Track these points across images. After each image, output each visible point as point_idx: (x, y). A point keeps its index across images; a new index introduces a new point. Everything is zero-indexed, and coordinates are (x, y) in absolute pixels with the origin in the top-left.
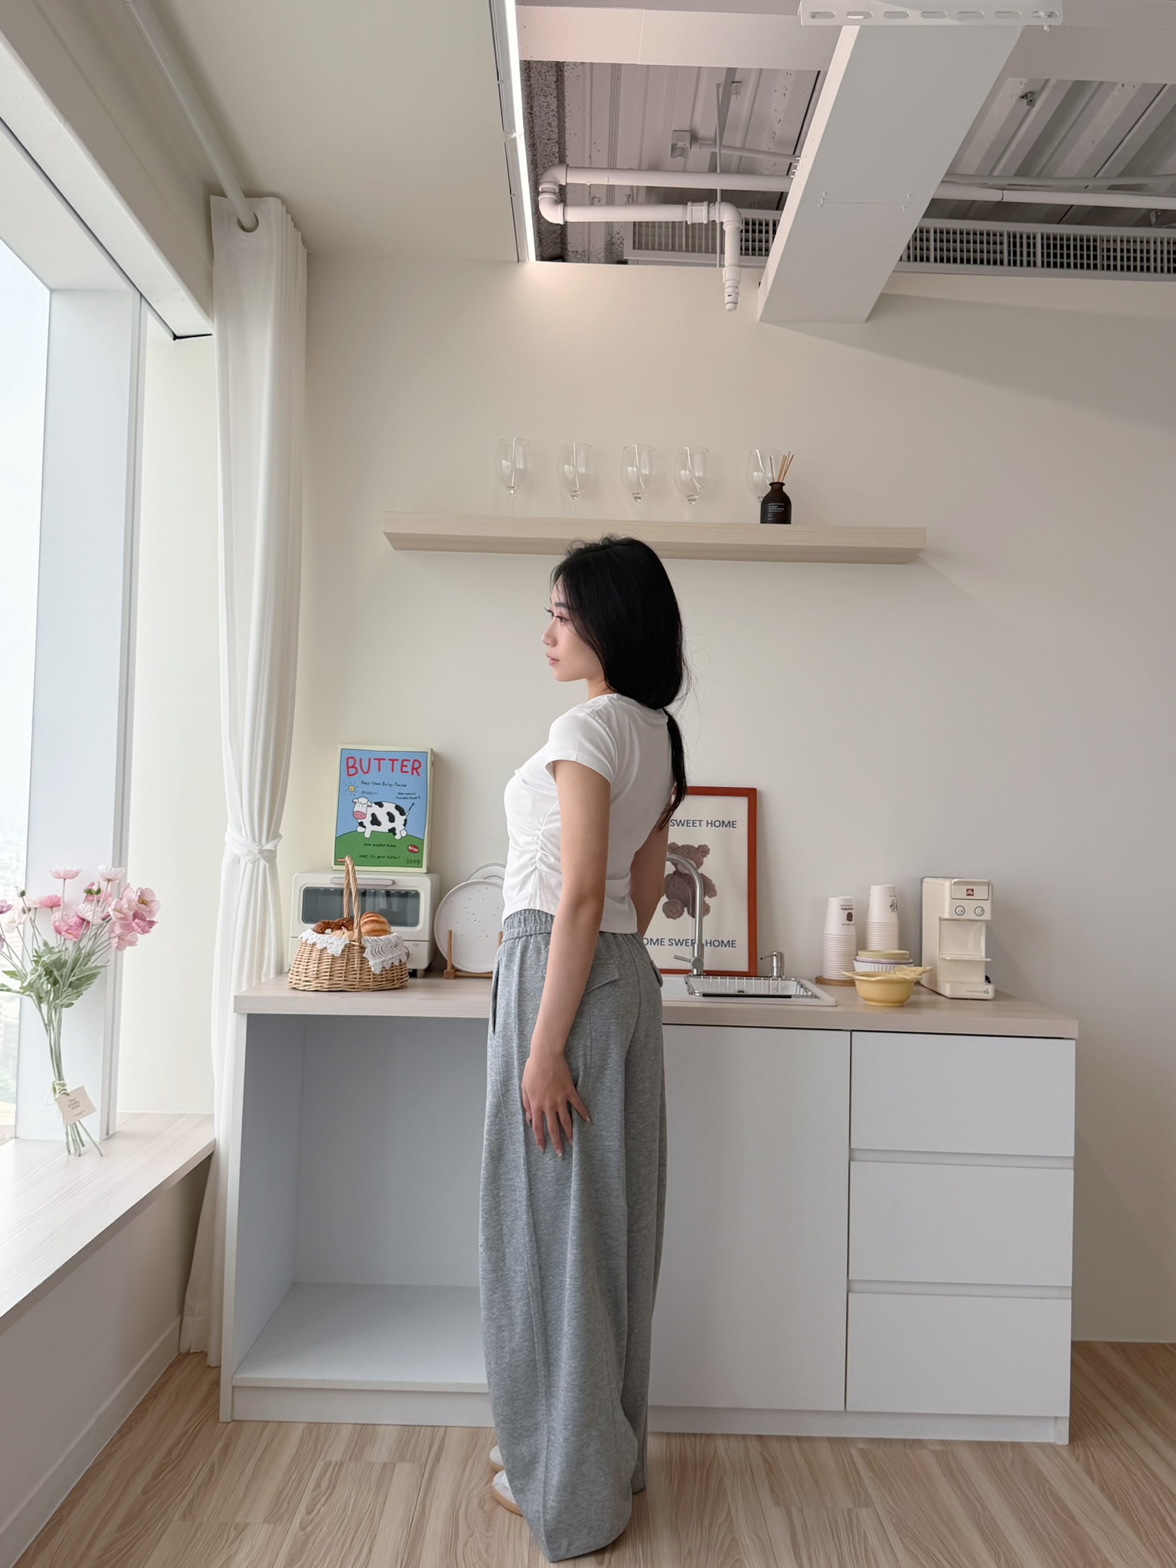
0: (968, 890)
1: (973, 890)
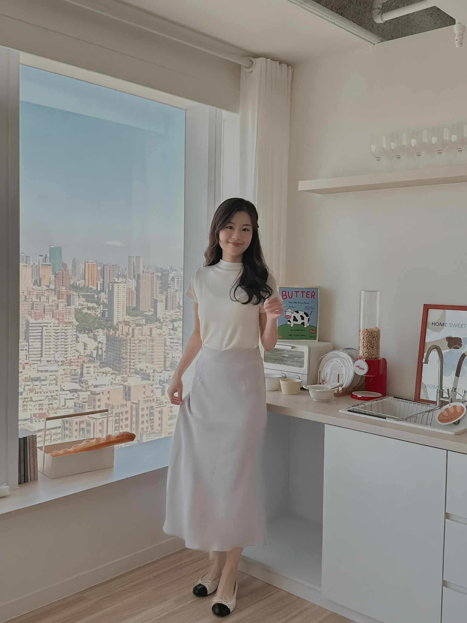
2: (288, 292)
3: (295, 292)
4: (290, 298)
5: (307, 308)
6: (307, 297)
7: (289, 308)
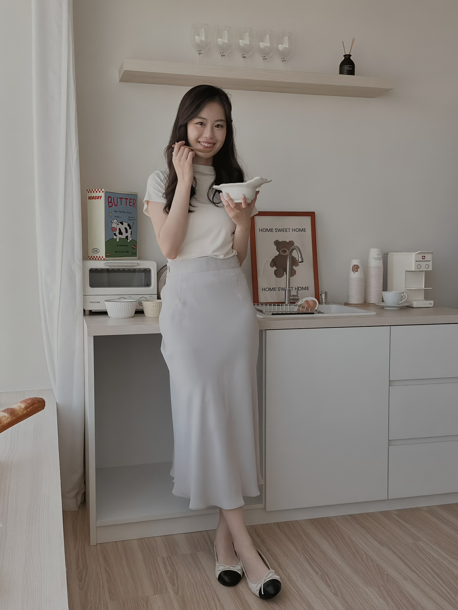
0: (422, 256)
1: (425, 256)
2: (114, 198)
3: (119, 198)
4: (116, 206)
5: (129, 219)
6: (130, 205)
7: (115, 218)
